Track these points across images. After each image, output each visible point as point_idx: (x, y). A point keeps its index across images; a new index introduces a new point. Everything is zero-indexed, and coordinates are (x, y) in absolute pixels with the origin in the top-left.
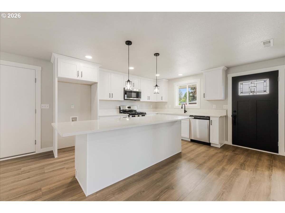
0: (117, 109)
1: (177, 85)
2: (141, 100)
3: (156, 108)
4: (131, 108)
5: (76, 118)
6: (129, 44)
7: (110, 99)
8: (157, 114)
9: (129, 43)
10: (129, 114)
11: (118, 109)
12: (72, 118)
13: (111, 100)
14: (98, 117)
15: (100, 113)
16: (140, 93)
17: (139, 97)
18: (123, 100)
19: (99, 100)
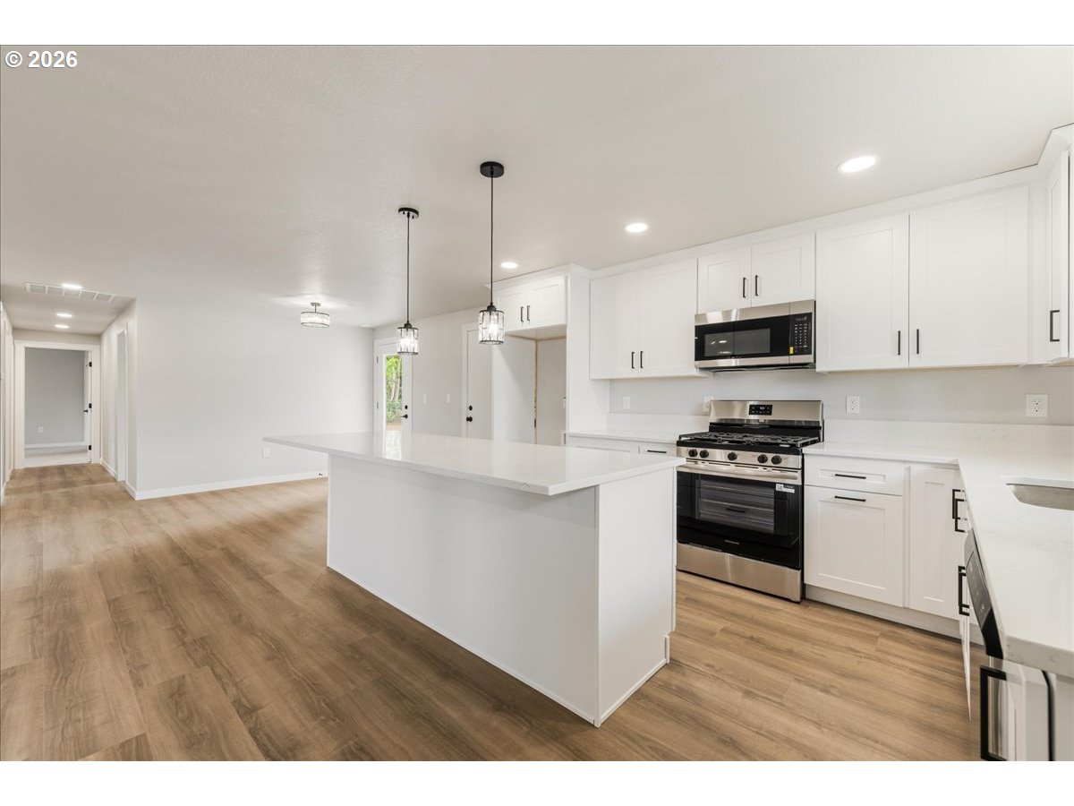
0: (698, 415)
2: (819, 368)
11: (706, 415)
13: (640, 376)
16: (798, 320)
17: (792, 349)
18: (695, 372)
19: (593, 380)
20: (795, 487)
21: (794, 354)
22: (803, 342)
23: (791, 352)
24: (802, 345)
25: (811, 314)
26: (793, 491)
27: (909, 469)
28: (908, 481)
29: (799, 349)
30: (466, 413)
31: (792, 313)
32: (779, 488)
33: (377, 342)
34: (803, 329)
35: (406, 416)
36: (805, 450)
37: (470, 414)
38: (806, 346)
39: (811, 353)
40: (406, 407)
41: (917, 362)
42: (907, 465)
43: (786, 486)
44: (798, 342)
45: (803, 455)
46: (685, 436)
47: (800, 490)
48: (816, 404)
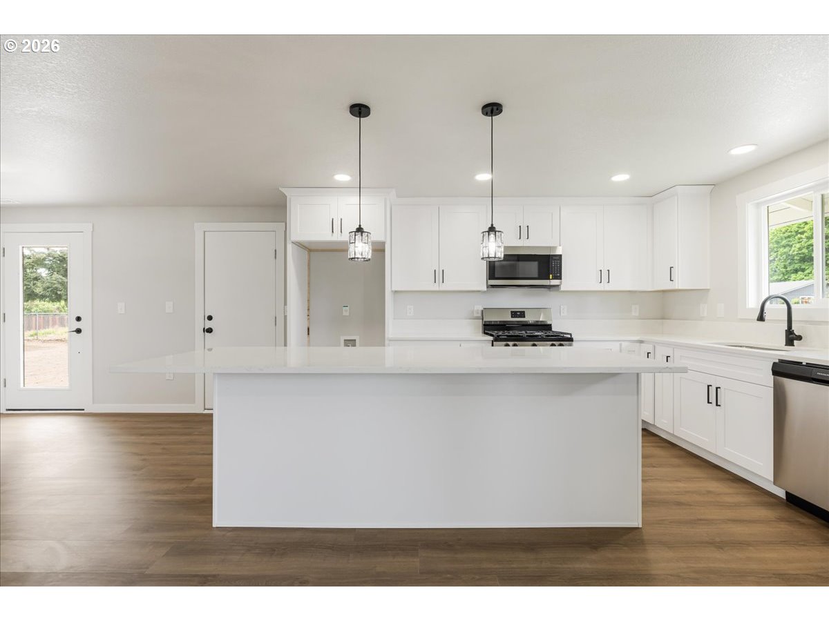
0: (470, 319)
1: (758, 205)
2: (563, 288)
3: (663, 318)
4: (524, 317)
5: (355, 340)
6: (360, 113)
7: (435, 287)
8: (641, 342)
9: (360, 110)
10: (491, 338)
11: (477, 318)
12: (345, 340)
13: (441, 289)
14: (387, 342)
15: (393, 328)
16: (554, 258)
18: (485, 288)
19: (393, 291)
23: (551, 278)
24: (557, 274)
25: (561, 255)
29: (555, 276)
30: (200, 324)
31: (552, 254)
34: (557, 264)
35: (78, 331)
37: (209, 324)
39: (559, 279)
40: (78, 319)
44: (555, 272)
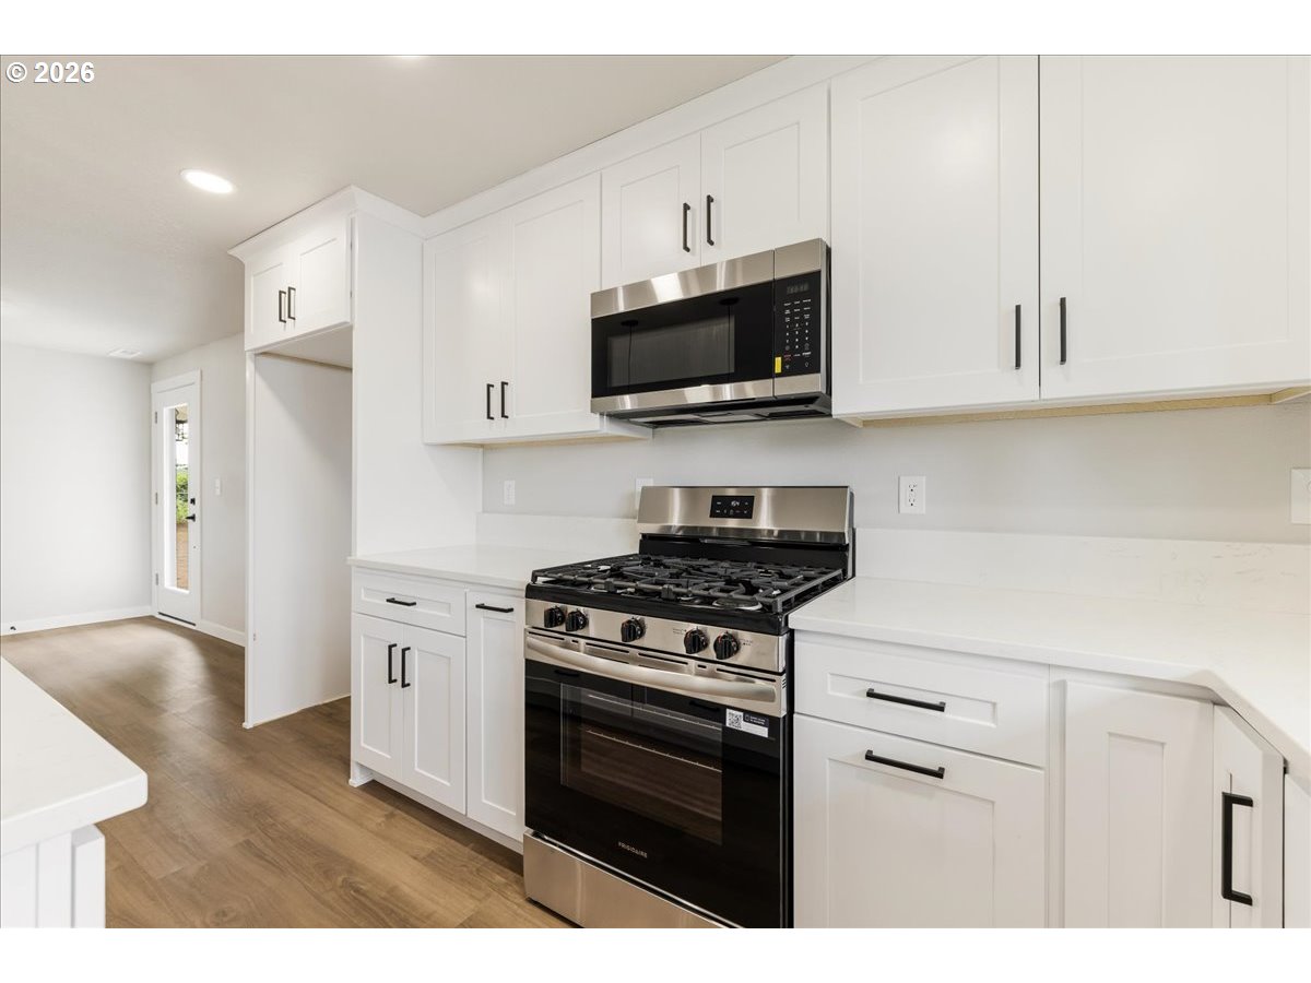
2: (838, 409)
16: (792, 290)
17: (778, 360)
18: (597, 425)
19: (427, 444)
20: (771, 722)
21: (784, 374)
22: (802, 343)
23: (778, 369)
24: (802, 350)
25: (819, 272)
26: (763, 732)
27: (1062, 686)
28: (1059, 725)
29: (793, 361)
31: (779, 276)
32: (733, 720)
33: (156, 387)
34: (801, 314)
35: (193, 518)
36: (797, 618)
38: (809, 353)
39: (818, 371)
40: (193, 501)
41: (1063, 386)
42: (1057, 676)
43: (749, 715)
44: (792, 344)
45: (792, 632)
46: (543, 572)
47: (783, 728)
48: (838, 495)
